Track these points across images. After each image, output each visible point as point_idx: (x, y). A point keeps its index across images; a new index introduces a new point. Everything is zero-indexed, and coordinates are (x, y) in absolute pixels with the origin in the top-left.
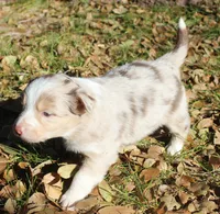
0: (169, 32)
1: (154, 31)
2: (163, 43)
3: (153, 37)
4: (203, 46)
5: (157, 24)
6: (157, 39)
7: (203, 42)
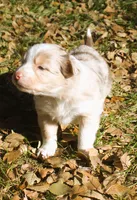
0: (29, 23)
1: (14, 23)
2: (23, 34)
3: (14, 30)
4: (61, 33)
5: (17, 16)
6: (17, 31)
7: (60, 29)
